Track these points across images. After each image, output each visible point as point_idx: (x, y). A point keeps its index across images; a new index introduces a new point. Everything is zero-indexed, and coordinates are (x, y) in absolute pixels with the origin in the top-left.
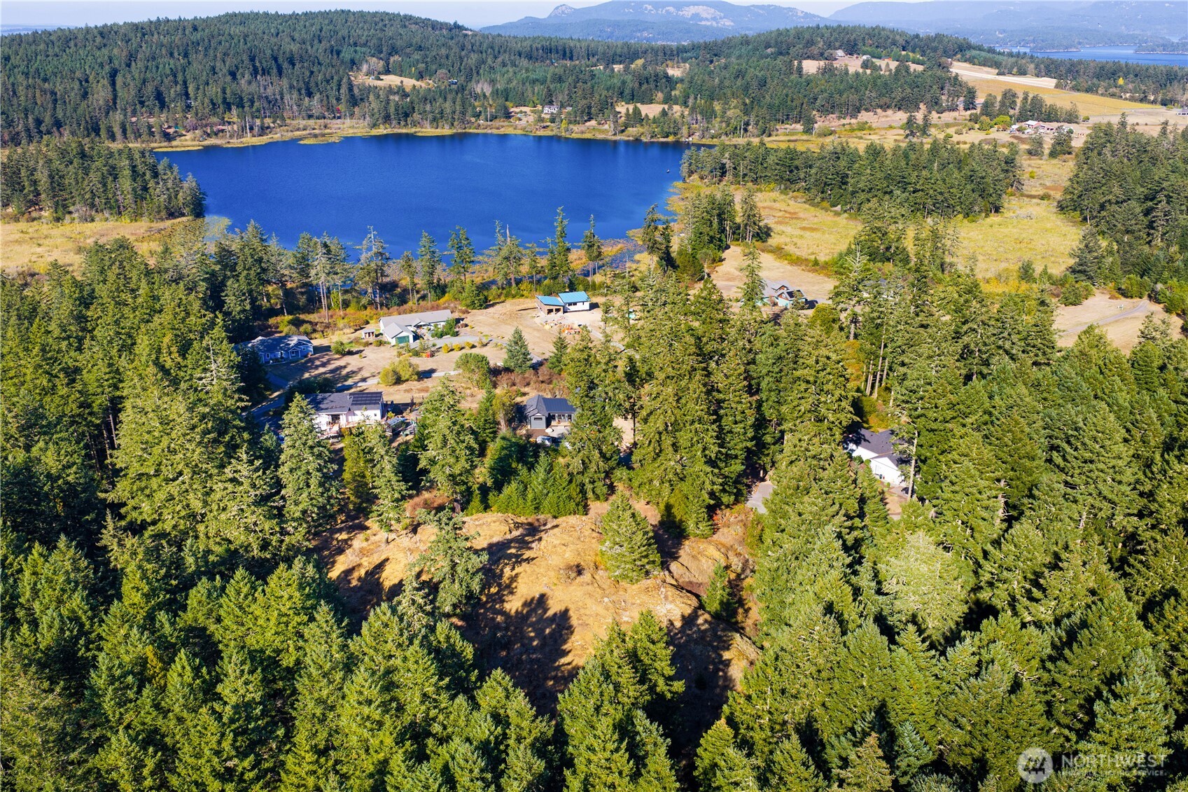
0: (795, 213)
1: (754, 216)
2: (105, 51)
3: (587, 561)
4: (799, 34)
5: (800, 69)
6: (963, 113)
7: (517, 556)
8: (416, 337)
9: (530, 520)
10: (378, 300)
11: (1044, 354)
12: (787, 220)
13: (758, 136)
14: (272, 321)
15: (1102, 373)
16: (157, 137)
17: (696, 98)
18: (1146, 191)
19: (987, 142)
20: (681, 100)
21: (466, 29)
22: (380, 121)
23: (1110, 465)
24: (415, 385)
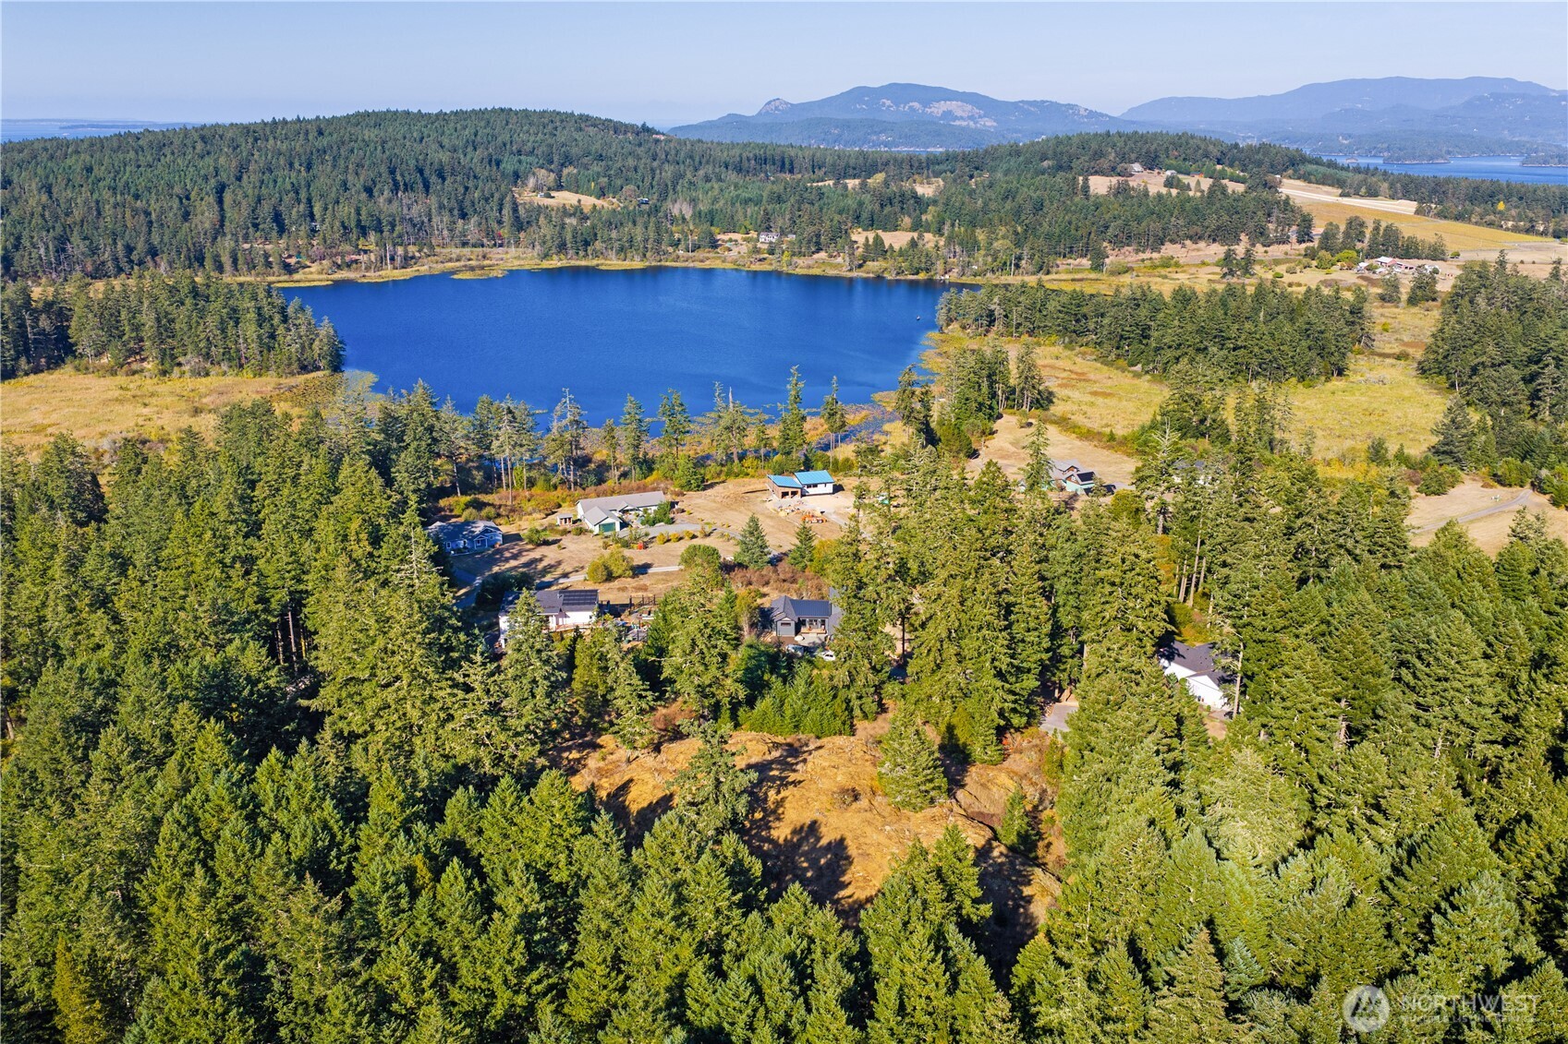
0: (1083, 374)
1: (1033, 377)
2: (209, 160)
3: (863, 785)
4: (1084, 143)
5: (1086, 188)
6: (1297, 246)
7: (782, 779)
8: (624, 525)
9: (789, 740)
10: (571, 478)
11: (1394, 554)
12: (1074, 382)
13: (1033, 274)
14: (443, 503)
15: (1459, 576)
16: (276, 268)
17: (953, 225)
18: (1530, 352)
19: (1326, 283)
20: (934, 226)
21: (658, 133)
22: (554, 250)
23: (1467, 683)
24: (629, 582)
